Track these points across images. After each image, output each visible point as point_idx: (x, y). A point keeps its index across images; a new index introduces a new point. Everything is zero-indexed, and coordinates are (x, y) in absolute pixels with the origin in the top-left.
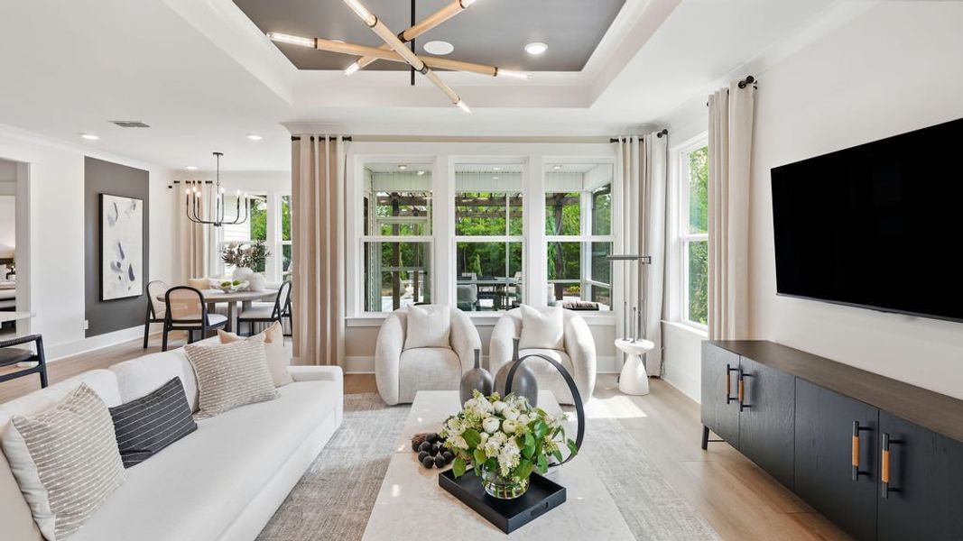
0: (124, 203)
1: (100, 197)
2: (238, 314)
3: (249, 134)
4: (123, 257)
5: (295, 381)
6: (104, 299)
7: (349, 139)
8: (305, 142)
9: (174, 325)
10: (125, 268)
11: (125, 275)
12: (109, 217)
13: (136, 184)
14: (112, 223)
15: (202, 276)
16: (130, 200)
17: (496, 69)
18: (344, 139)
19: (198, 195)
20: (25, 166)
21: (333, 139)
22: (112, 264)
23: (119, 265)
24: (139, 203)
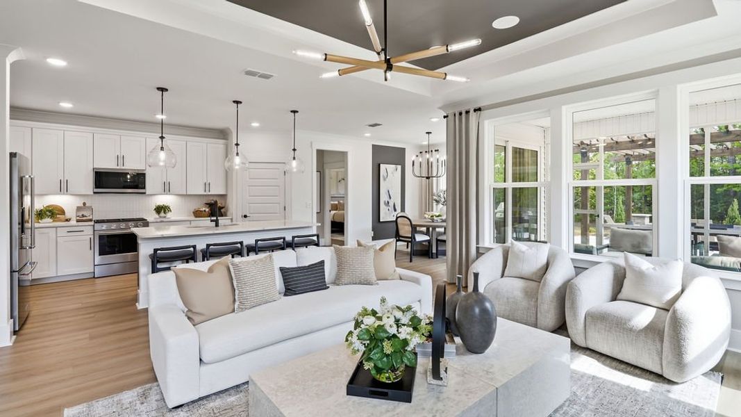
0: (391, 167)
1: (379, 165)
2: (437, 236)
3: (431, 118)
4: (390, 198)
5: (401, 279)
6: (381, 220)
7: (479, 109)
8: (451, 117)
9: (401, 238)
10: (391, 204)
11: (391, 208)
12: (383, 176)
13: (397, 156)
14: (385, 180)
15: (432, 211)
16: (394, 166)
17: (447, 46)
18: (475, 110)
19: (431, 160)
20: (347, 153)
21: (467, 112)
22: (385, 202)
23: (388, 202)
24: (399, 167)
